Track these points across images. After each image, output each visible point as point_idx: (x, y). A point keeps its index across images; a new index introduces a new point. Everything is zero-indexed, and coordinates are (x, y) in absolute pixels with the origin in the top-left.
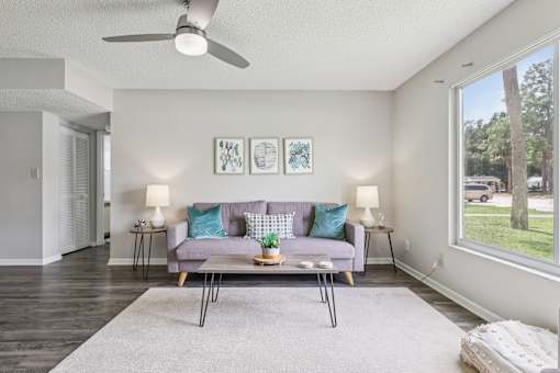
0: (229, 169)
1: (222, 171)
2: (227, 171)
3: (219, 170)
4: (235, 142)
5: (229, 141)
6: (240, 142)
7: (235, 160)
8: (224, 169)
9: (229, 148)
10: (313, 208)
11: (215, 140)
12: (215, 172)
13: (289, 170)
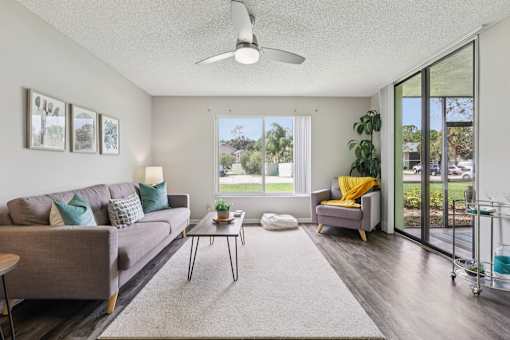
2: (45, 145)
3: (34, 141)
4: (55, 104)
5: (49, 101)
6: (61, 106)
9: (47, 110)
11: (27, 93)
12: (27, 145)
13: (105, 150)
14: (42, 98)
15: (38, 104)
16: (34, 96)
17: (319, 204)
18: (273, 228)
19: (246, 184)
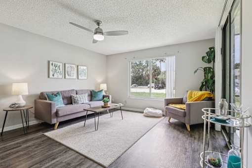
0: (56, 76)
1: (52, 77)
2: (55, 77)
3: (51, 76)
4: (59, 64)
5: (56, 63)
6: (61, 64)
7: (59, 72)
8: (53, 76)
9: (56, 66)
10: (91, 92)
11: (49, 62)
12: (49, 77)
13: (80, 77)
14: (54, 63)
15: (52, 65)
16: (51, 63)
17: (167, 105)
18: (146, 115)
19: (142, 93)
